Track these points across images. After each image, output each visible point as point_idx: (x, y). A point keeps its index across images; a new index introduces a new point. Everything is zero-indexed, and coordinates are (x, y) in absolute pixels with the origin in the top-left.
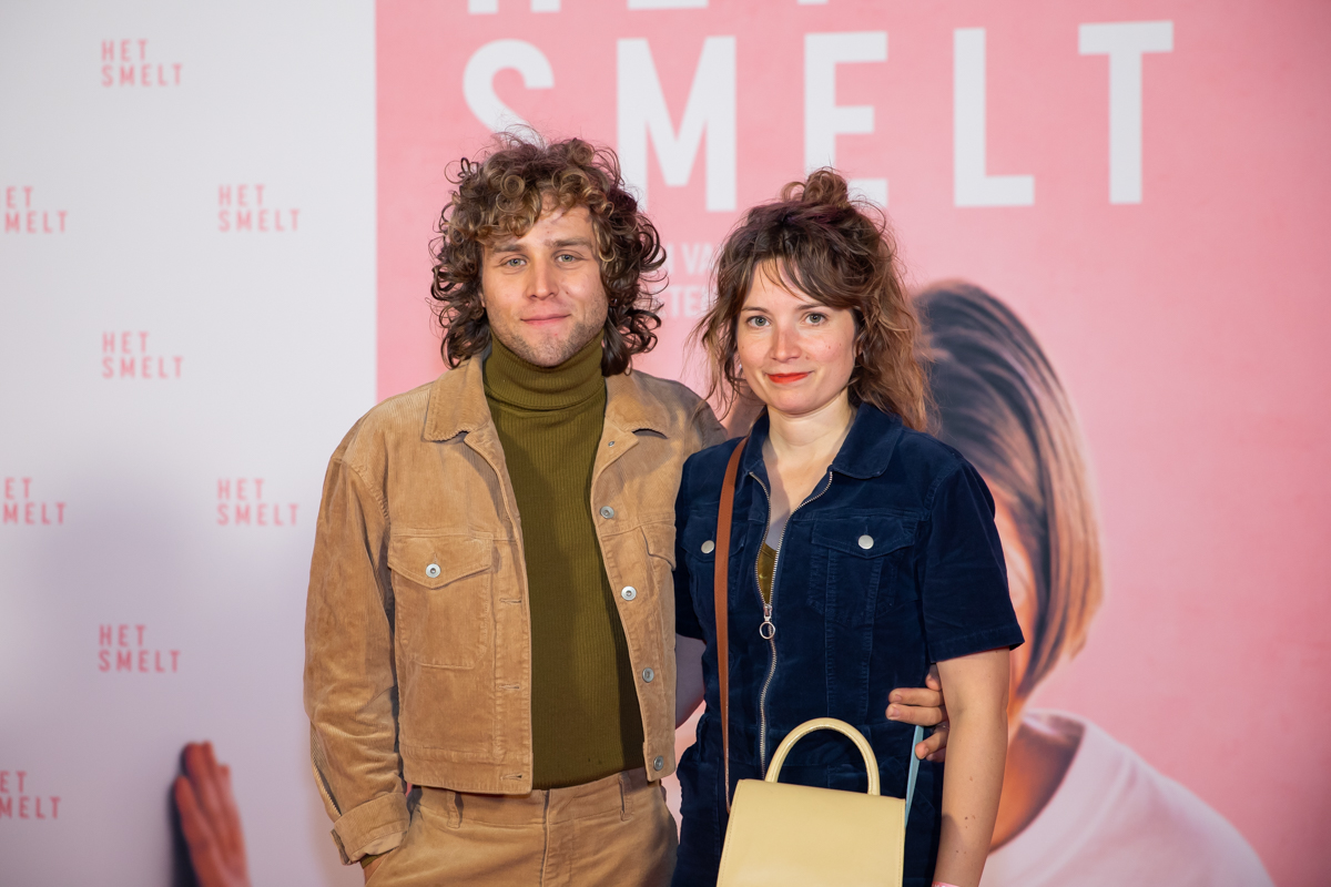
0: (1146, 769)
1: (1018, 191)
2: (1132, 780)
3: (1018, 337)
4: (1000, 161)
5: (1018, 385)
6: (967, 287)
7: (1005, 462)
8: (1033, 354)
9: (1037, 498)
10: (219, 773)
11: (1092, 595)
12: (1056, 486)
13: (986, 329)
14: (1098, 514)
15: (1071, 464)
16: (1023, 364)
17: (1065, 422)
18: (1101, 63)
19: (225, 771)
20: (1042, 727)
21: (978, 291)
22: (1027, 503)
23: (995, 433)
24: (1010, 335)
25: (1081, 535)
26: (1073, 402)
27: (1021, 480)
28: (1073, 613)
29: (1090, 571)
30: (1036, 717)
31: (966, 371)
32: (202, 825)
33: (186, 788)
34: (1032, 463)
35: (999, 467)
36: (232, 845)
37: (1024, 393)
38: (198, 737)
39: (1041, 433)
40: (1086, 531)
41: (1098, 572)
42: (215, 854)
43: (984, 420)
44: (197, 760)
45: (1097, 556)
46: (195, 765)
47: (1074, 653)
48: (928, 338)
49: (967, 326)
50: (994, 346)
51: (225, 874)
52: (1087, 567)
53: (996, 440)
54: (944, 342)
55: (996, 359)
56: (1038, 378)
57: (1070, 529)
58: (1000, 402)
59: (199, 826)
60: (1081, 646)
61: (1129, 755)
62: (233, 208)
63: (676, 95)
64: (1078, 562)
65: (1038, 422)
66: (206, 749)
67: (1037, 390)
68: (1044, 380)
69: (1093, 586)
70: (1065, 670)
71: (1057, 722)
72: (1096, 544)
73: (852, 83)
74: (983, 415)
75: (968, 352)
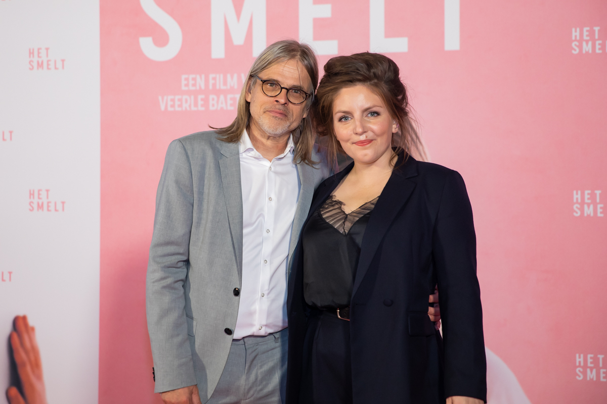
1: (401, 45)
10: (30, 330)
19: (33, 329)
26: (426, 150)
32: (23, 355)
33: (15, 337)
36: (36, 365)
38: (21, 314)
42: (29, 368)
44: (21, 323)
46: (19, 326)
51: (33, 379)
59: (21, 355)
62: (35, 59)
66: (24, 318)
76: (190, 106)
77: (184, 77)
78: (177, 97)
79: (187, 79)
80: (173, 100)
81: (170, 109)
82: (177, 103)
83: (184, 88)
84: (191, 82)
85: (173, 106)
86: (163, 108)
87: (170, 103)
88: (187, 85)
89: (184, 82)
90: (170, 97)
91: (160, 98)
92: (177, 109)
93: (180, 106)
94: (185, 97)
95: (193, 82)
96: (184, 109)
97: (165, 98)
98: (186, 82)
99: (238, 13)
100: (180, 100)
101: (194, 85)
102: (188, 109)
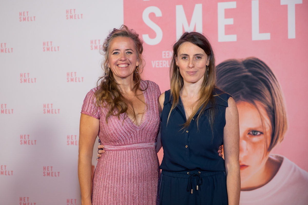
0: (298, 167)
1: (267, 36)
2: (295, 170)
3: (267, 70)
4: (262, 30)
5: (267, 80)
6: (255, 58)
7: (264, 98)
8: (271, 73)
9: (272, 106)
11: (285, 128)
12: (276, 103)
13: (260, 68)
14: (286, 110)
15: (280, 98)
16: (268, 76)
17: (278, 89)
18: (286, 6)
19: (94, 167)
20: (274, 158)
21: (258, 59)
22: (270, 107)
23: (262, 91)
24: (265, 69)
25: (282, 114)
26: (280, 84)
27: (268, 102)
28: (281, 132)
29: (284, 123)
30: (272, 156)
31: (255, 78)
34: (270, 98)
35: (263, 99)
37: (268, 82)
39: (273, 91)
40: (283, 113)
41: (286, 123)
43: (259, 89)
45: (286, 119)
47: (281, 142)
48: (246, 70)
49: (255, 67)
50: (261, 72)
52: (284, 122)
53: (262, 93)
54: (250, 71)
55: (262, 75)
56: (272, 79)
57: (279, 113)
58: (263, 84)
60: (283, 140)
61: (294, 164)
62: (94, 45)
63: (189, 17)
64: (282, 120)
65: (272, 89)
67: (271, 82)
68: (273, 79)
69: (285, 126)
70: (279, 145)
71: (277, 157)
72: (286, 116)
73: (228, 13)
74: (259, 87)
75: (255, 73)
76: (166, 65)
77: (163, 52)
78: (160, 61)
79: (165, 53)
80: (158, 63)
81: (157, 67)
82: (160, 64)
83: (163, 57)
84: (167, 54)
85: (158, 65)
86: (154, 66)
87: (157, 64)
88: (165, 56)
89: (163, 55)
90: (157, 61)
91: (152, 62)
92: (160, 67)
93: (162, 65)
94: (164, 61)
95: (168, 54)
96: (164, 66)
97: (155, 62)
98: (164, 55)
99: (189, 23)
100: (162, 63)
101: (168, 56)
102: (166, 66)
